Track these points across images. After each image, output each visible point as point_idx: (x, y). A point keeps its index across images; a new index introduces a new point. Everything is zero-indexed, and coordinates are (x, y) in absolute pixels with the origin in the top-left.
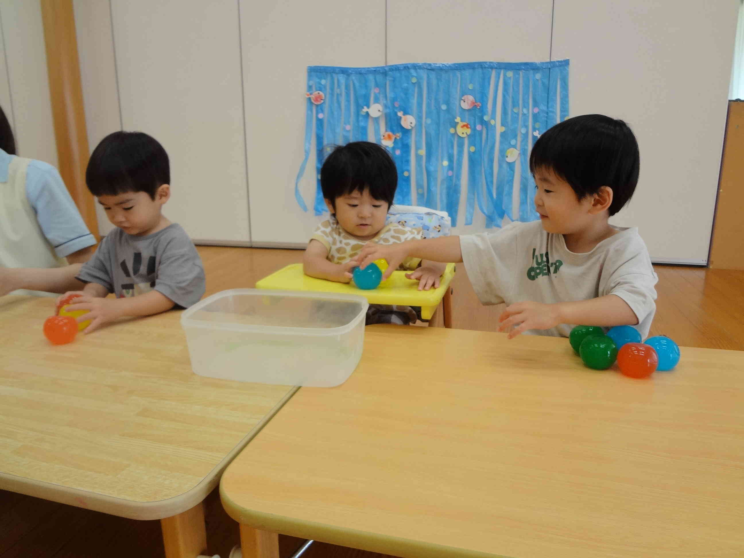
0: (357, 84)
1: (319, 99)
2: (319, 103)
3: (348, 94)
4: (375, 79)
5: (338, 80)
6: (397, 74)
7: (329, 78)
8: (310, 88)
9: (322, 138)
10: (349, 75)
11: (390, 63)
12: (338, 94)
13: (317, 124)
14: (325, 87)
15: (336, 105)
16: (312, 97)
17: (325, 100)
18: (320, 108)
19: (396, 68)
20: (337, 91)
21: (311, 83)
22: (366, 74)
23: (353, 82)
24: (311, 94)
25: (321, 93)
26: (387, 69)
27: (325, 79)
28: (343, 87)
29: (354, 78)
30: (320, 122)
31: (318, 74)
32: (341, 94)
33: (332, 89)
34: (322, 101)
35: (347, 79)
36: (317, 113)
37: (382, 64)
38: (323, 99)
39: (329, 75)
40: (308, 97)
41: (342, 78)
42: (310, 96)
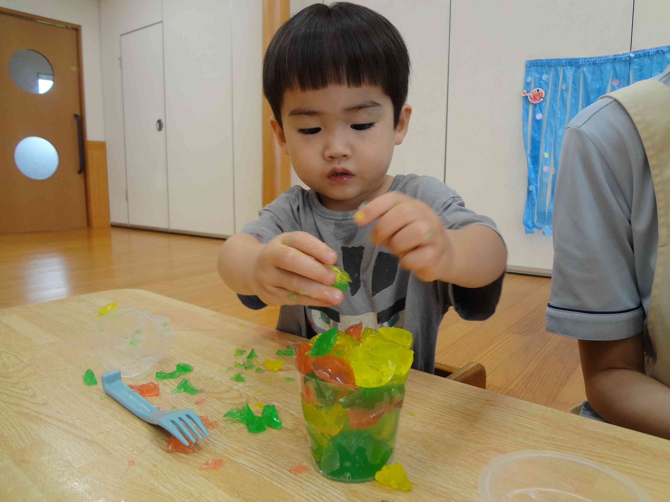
0: (589, 76)
1: (538, 98)
2: (538, 102)
3: (576, 90)
4: (614, 69)
5: (564, 74)
6: (647, 61)
7: (552, 71)
8: (527, 85)
9: (539, 142)
10: (578, 67)
11: (636, 47)
12: (562, 90)
13: (533, 127)
14: (547, 83)
15: (559, 103)
16: (530, 95)
17: (544, 98)
18: (538, 107)
19: (646, 54)
20: (562, 86)
21: (529, 79)
22: (602, 64)
23: (585, 76)
24: (528, 92)
25: (541, 90)
26: (632, 55)
27: (547, 74)
28: (570, 81)
29: (585, 69)
30: (537, 123)
31: (539, 68)
32: (567, 90)
33: (556, 85)
34: (542, 100)
35: (575, 72)
36: (534, 113)
37: (627, 51)
38: (543, 97)
39: (553, 70)
40: (524, 95)
41: (570, 72)
42: (527, 94)
